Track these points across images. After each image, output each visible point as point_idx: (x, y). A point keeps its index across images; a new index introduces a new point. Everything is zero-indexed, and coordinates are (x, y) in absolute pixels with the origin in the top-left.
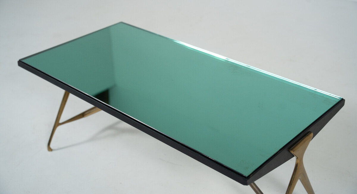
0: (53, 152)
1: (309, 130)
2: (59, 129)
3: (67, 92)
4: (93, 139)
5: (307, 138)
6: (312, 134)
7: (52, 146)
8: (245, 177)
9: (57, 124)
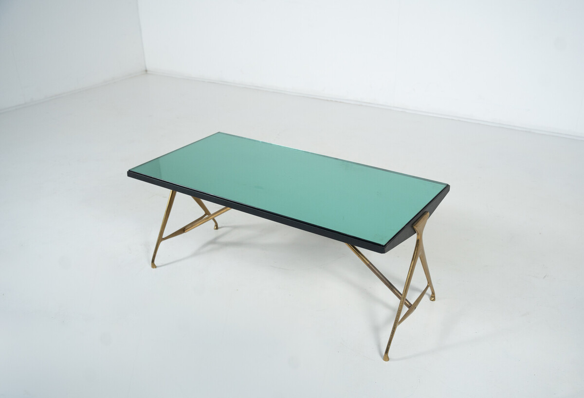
0: (157, 268)
1: (425, 210)
2: (162, 243)
3: (174, 191)
4: (196, 254)
5: (425, 216)
6: (428, 214)
7: (155, 262)
8: (382, 246)
9: (161, 239)
